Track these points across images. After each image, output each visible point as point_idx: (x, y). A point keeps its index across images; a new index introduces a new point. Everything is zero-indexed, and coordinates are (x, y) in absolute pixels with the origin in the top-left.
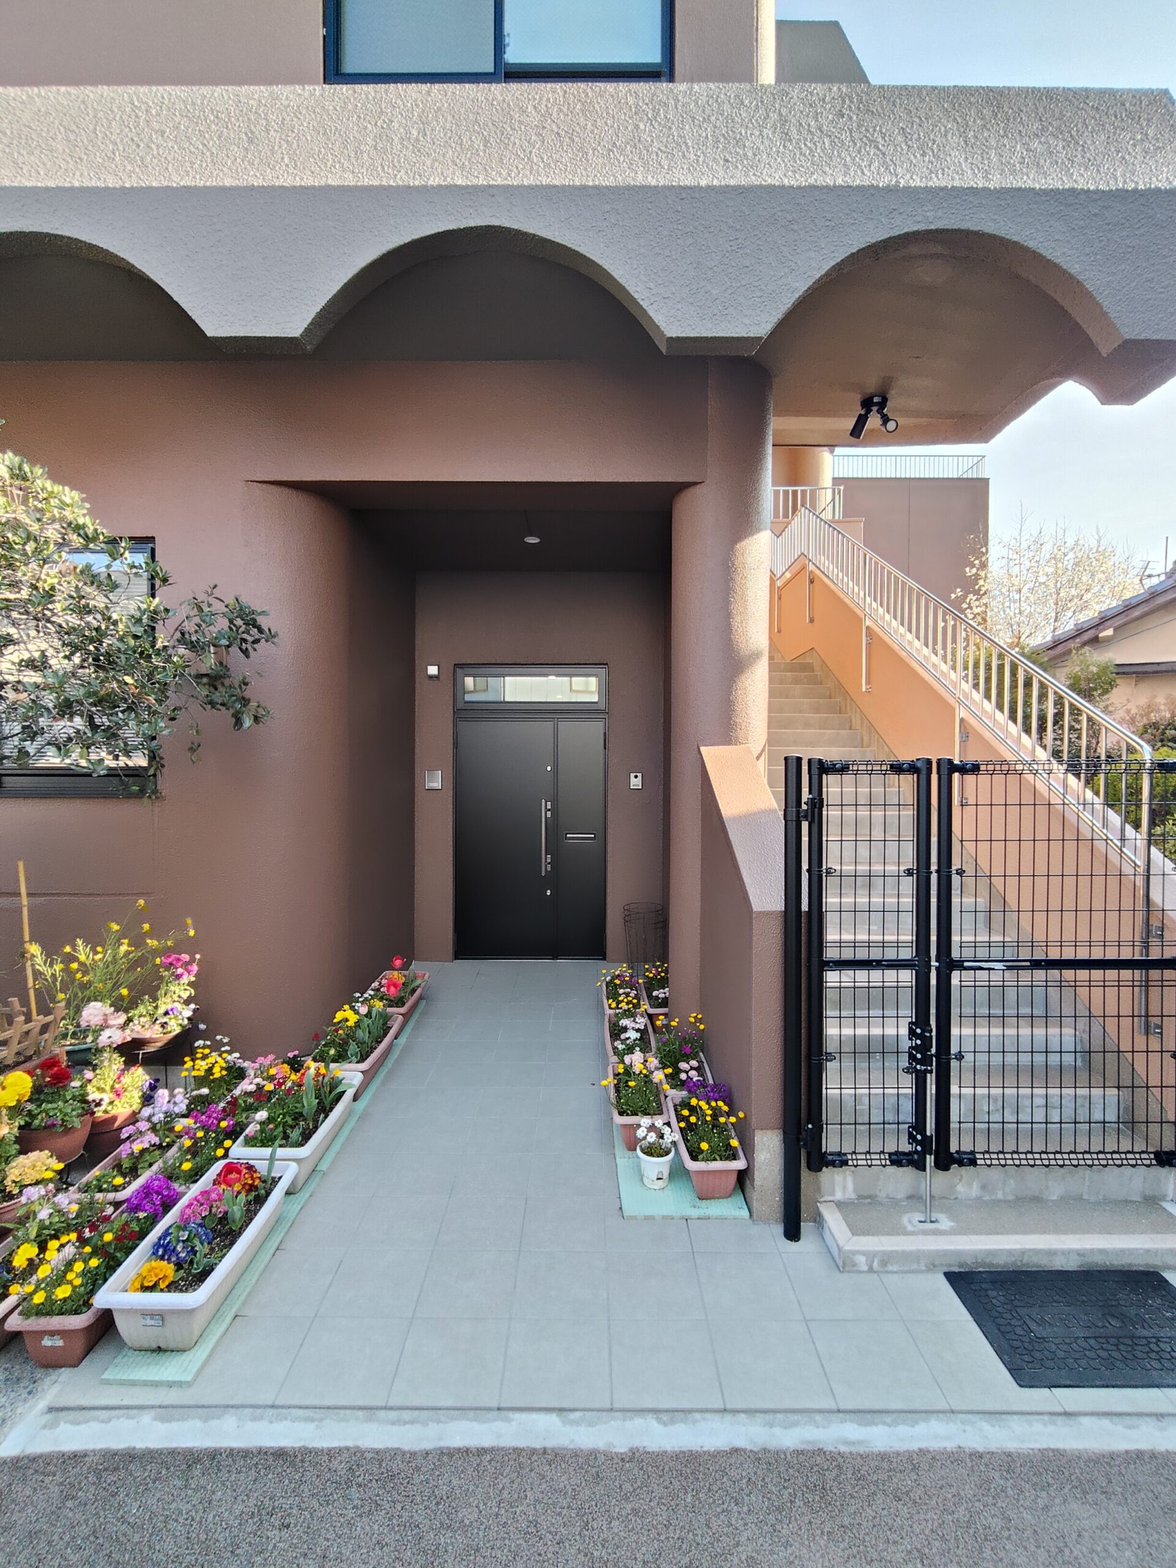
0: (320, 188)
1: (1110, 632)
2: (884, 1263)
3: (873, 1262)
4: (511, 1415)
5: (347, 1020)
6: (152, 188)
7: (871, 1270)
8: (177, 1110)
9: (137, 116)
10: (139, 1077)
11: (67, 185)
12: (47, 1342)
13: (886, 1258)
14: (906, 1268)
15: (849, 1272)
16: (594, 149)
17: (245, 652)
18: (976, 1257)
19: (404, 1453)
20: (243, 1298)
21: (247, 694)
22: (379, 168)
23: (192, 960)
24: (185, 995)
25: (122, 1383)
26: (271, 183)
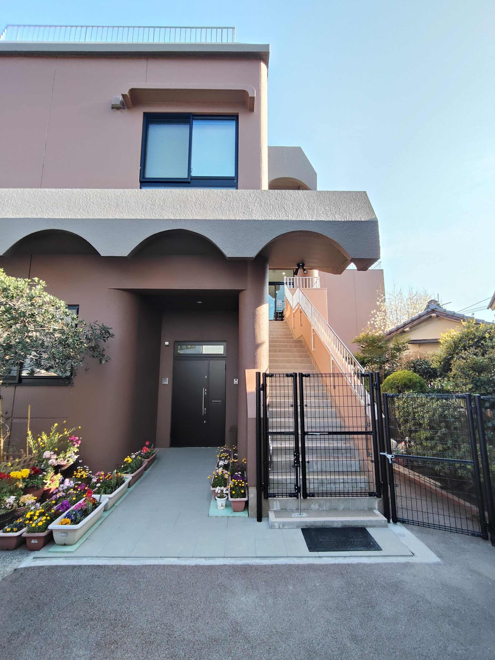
0: (135, 219)
1: (407, 329)
2: (283, 526)
3: (280, 525)
4: (164, 558)
5: (128, 461)
6: (90, 219)
7: (279, 528)
8: (71, 486)
9: (87, 198)
10: (59, 476)
11: (67, 218)
12: (33, 542)
13: (284, 524)
14: (290, 527)
15: (273, 529)
16: (209, 209)
17: (105, 341)
18: (311, 523)
19: (133, 566)
20: (89, 534)
21: (104, 353)
22: (151, 214)
23: (78, 440)
24: (76, 451)
25: (54, 552)
26: (122, 218)
